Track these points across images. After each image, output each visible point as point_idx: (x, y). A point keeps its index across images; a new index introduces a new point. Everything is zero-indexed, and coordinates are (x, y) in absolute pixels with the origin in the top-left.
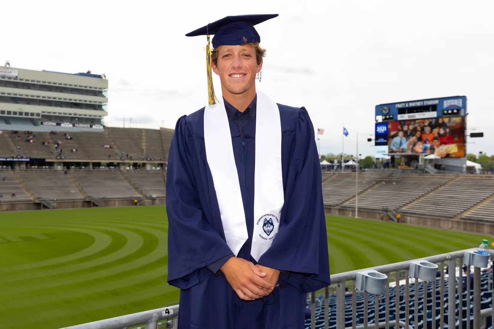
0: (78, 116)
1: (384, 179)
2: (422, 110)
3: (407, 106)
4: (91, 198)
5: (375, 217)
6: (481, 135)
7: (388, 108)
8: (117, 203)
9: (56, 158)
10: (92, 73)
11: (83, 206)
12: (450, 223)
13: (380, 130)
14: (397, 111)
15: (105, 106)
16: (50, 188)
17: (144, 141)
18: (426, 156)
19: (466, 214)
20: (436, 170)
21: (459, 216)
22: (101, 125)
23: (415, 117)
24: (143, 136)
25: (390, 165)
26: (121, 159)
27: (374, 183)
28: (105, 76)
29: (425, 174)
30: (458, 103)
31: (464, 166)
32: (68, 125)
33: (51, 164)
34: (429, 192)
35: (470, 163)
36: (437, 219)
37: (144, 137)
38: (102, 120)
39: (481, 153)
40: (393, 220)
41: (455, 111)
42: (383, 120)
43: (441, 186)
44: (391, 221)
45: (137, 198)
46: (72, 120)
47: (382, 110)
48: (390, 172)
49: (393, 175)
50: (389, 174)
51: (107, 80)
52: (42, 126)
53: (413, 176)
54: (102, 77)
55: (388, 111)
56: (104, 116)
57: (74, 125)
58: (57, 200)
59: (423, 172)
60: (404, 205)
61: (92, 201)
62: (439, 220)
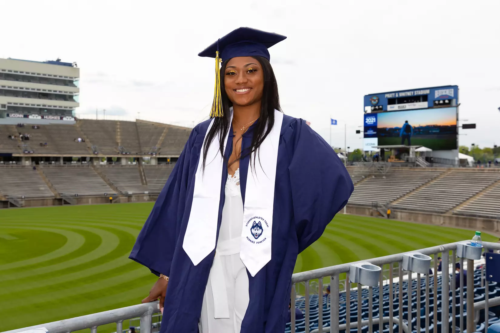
0: (47, 107)
1: (374, 173)
2: (413, 100)
3: (397, 96)
4: (61, 195)
5: (364, 213)
6: (473, 126)
7: (377, 98)
8: (90, 200)
9: (24, 153)
10: (62, 61)
11: (54, 204)
12: (442, 218)
13: (370, 122)
14: (387, 101)
15: (76, 97)
16: (18, 185)
17: (119, 134)
18: (417, 148)
19: (458, 209)
20: (427, 164)
21: (451, 211)
22: (72, 117)
23: (405, 108)
24: (118, 128)
25: (380, 158)
26: (94, 153)
27: (363, 177)
28: (76, 65)
29: (415, 167)
30: (450, 93)
31: (457, 159)
32: (36, 117)
33: (18, 159)
34: (420, 186)
35: (462, 156)
36: (428, 215)
37: (119, 130)
38: (73, 112)
39: (473, 145)
40: (383, 216)
41: (447, 101)
42: (372, 110)
43: (432, 179)
44: (380, 217)
45: (112, 195)
46: (40, 111)
47: (370, 100)
48: (380, 166)
49: (382, 169)
50: (379, 167)
51: (79, 69)
52: (8, 118)
53: (403, 170)
54: (73, 65)
55: (377, 101)
56: (75, 107)
57: (43, 117)
58: (24, 198)
59: (414, 166)
60: (394, 200)
61: (64, 198)
62: (431, 215)
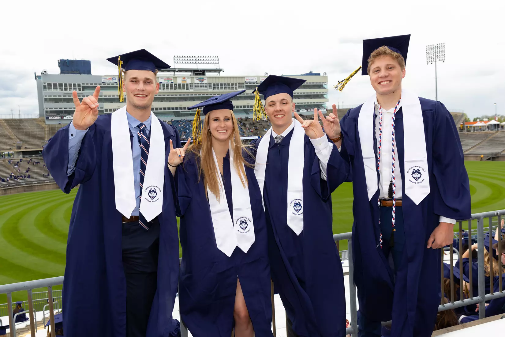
0: (309, 104)
15: (326, 95)
22: (325, 108)
32: (304, 110)
38: (325, 105)
46: (306, 107)
56: (325, 102)
